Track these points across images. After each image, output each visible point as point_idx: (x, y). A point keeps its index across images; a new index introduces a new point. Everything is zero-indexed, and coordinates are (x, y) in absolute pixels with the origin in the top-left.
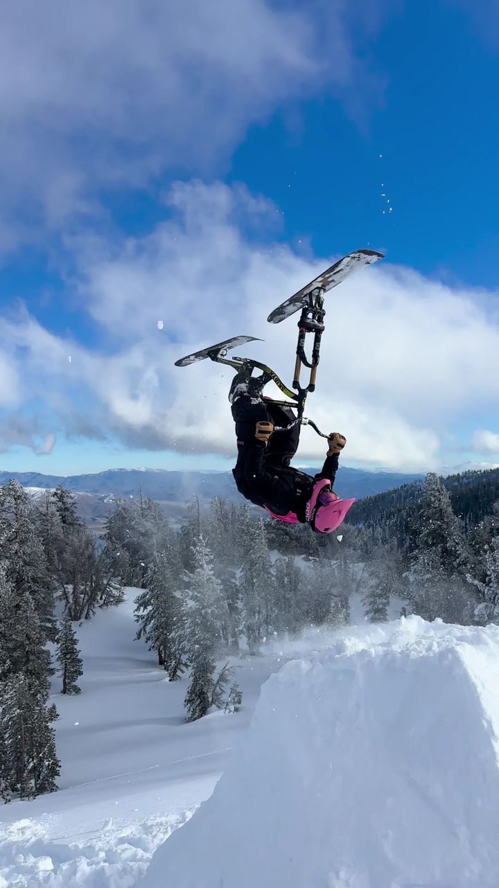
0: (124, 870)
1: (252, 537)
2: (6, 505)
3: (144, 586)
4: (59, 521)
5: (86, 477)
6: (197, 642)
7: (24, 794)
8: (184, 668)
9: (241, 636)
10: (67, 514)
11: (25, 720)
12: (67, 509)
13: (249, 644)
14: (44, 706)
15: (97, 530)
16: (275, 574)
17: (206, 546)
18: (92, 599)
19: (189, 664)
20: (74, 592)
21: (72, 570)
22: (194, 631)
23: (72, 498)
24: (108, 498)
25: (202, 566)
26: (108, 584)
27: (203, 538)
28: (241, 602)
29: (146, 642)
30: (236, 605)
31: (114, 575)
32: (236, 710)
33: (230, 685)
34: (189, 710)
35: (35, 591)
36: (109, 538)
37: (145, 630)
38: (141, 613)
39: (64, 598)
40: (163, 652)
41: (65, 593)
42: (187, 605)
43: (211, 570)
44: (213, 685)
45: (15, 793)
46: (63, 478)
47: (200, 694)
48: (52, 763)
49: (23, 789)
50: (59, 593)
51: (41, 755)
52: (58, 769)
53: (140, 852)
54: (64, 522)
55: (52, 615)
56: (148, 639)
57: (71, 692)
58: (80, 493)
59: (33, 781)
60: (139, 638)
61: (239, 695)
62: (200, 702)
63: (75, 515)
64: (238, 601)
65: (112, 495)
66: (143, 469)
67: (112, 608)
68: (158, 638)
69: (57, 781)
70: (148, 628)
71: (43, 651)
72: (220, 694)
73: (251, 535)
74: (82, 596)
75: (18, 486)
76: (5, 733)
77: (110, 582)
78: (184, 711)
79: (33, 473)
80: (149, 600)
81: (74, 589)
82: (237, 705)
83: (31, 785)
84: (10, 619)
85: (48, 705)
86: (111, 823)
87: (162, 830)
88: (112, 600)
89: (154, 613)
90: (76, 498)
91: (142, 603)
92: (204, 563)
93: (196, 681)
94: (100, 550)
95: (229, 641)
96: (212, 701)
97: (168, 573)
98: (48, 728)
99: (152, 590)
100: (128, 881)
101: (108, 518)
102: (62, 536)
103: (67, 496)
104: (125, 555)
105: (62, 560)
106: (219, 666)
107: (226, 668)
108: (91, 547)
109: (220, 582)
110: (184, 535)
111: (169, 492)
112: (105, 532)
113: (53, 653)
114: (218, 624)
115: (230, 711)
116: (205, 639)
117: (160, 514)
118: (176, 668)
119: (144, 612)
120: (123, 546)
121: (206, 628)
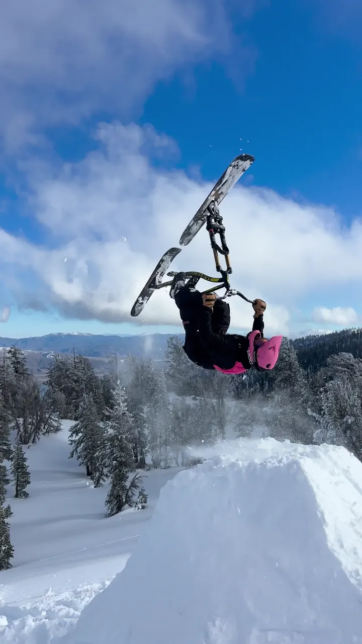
0: (60, 624)
1: (155, 383)
3: (76, 419)
4: (13, 371)
5: (34, 339)
6: (115, 459)
8: (105, 478)
9: (147, 454)
10: (18, 366)
12: (19, 363)
13: (152, 460)
14: (2, 506)
15: (41, 378)
16: (172, 409)
17: (122, 390)
18: (38, 428)
19: (109, 475)
20: (24, 424)
21: (22, 407)
22: (112, 451)
23: (22, 354)
24: (50, 354)
25: (119, 404)
26: (49, 417)
28: (148, 430)
29: (77, 460)
30: (144, 432)
31: (54, 411)
32: (143, 507)
33: (139, 490)
34: (109, 508)
36: (51, 384)
37: (76, 451)
38: (74, 438)
39: (17, 428)
40: (90, 467)
41: (17, 426)
42: (108, 432)
43: (125, 407)
44: (127, 489)
46: (16, 339)
47: (117, 496)
48: (8, 548)
50: (13, 424)
52: (12, 552)
53: (72, 611)
54: (17, 372)
55: (7, 441)
56: (79, 457)
57: (21, 496)
58: (29, 351)
60: (72, 456)
61: (145, 497)
62: (118, 502)
63: (25, 367)
64: (145, 429)
65: (52, 352)
66: (76, 333)
67: (52, 435)
68: (86, 456)
69: (11, 561)
70: (79, 449)
72: (131, 496)
73: (155, 381)
74: (30, 426)
77: (51, 416)
78: (105, 509)
80: (80, 429)
81: (24, 421)
82: (144, 504)
85: (5, 506)
86: (51, 589)
87: (88, 594)
88: (52, 429)
89: (83, 439)
90: (25, 355)
91: (75, 431)
92: (120, 402)
93: (114, 486)
94: (43, 392)
95: (139, 458)
96: (125, 502)
97: (94, 409)
98: (4, 523)
99: (82, 422)
100: (63, 632)
101: (49, 369)
102: (15, 383)
103: (19, 353)
104: (61, 396)
105: (15, 400)
106: (131, 476)
107: (136, 477)
108: (36, 391)
109: (132, 415)
110: (106, 382)
111: (95, 351)
112: (47, 379)
113: (8, 468)
114: (130, 446)
115: (139, 509)
116: (120, 457)
117: (88, 366)
118: (99, 478)
119: (76, 438)
120: (61, 390)
121: (122, 449)
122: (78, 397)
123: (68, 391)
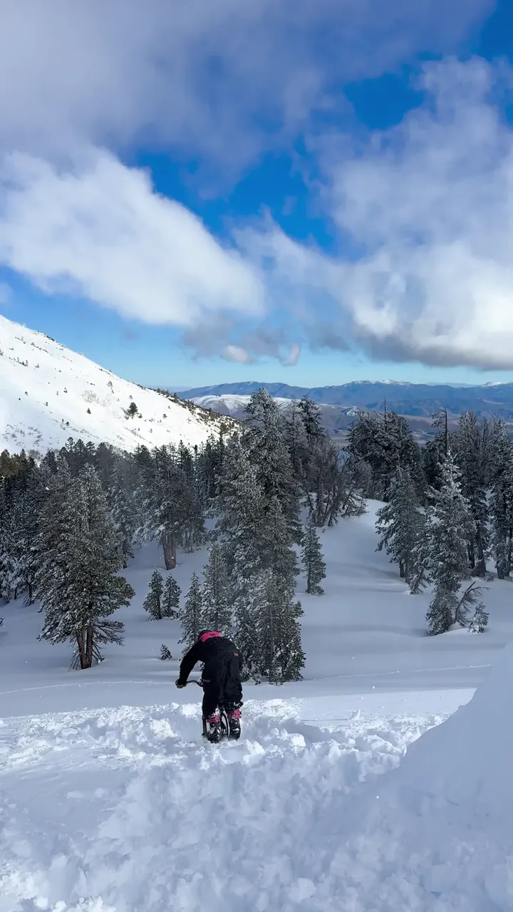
0: (374, 759)
1: (505, 456)
2: (257, 413)
3: (386, 500)
4: (304, 431)
5: (330, 389)
6: (442, 559)
7: (272, 679)
8: (426, 583)
9: (489, 558)
10: (311, 424)
11: (274, 612)
12: (311, 420)
13: (497, 567)
14: (292, 601)
15: (340, 441)
17: (454, 463)
18: (335, 508)
19: (432, 579)
20: (317, 500)
21: (316, 479)
22: (438, 547)
23: (316, 409)
24: (351, 411)
25: (449, 484)
26: (350, 495)
27: (452, 454)
28: (491, 523)
29: (388, 554)
30: (485, 526)
31: (356, 487)
32: (481, 630)
33: (475, 605)
34: (431, 624)
35: (282, 496)
36: (352, 450)
37: (386, 542)
38: (382, 525)
39: (308, 505)
40: (404, 566)
41: (309, 502)
42: (431, 521)
43: (458, 488)
44: (457, 602)
45: (265, 677)
46: (308, 389)
47: (444, 609)
48: (298, 655)
49: (271, 674)
50: (304, 500)
51: (287, 646)
52: (303, 660)
53: (390, 745)
54: (309, 432)
55: (297, 520)
56: (389, 551)
57: (314, 592)
58: (324, 405)
59: (280, 668)
60: (380, 548)
61: (485, 616)
62: (443, 619)
63: (319, 426)
64: (486, 522)
65: (355, 408)
66: (387, 382)
67: (354, 519)
68: (400, 551)
69: (302, 671)
70: (390, 541)
71: (290, 551)
72: (464, 613)
73: (506, 454)
74: (326, 504)
75: (266, 396)
76: (256, 622)
77: (352, 493)
78: (426, 625)
79: (280, 384)
80: (391, 514)
81: (318, 497)
82: (483, 626)
83: (279, 672)
84: (260, 519)
85: (295, 601)
86: (359, 714)
87: (410, 729)
88: (354, 510)
89: (396, 526)
90: (320, 409)
91: (384, 515)
92: (451, 480)
93: (439, 595)
94: (343, 460)
95: (476, 562)
96: (456, 619)
97: (412, 488)
98: (294, 622)
99: (395, 504)
100: (378, 769)
101: (350, 430)
102: (307, 446)
103: (312, 407)
104: (367, 468)
105: (306, 469)
106: (465, 585)
107: (473, 587)
108: (334, 458)
109: (468, 501)
110: (430, 451)
111: (415, 407)
112: (347, 444)
113: (298, 554)
114: (465, 543)
115: (475, 631)
116: (449, 556)
117: (404, 428)
118: (418, 581)
119: (386, 525)
120: (366, 459)
121: (451, 546)
122: (389, 470)
123: (376, 462)
